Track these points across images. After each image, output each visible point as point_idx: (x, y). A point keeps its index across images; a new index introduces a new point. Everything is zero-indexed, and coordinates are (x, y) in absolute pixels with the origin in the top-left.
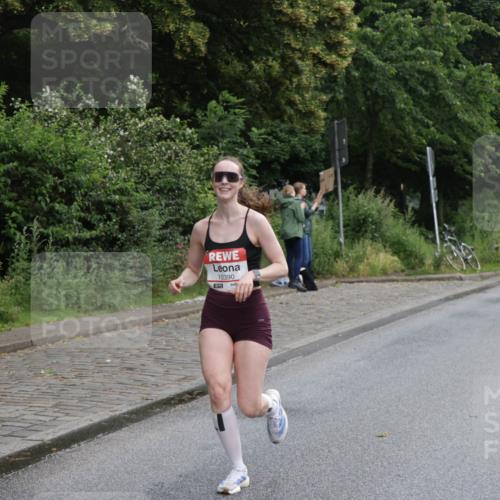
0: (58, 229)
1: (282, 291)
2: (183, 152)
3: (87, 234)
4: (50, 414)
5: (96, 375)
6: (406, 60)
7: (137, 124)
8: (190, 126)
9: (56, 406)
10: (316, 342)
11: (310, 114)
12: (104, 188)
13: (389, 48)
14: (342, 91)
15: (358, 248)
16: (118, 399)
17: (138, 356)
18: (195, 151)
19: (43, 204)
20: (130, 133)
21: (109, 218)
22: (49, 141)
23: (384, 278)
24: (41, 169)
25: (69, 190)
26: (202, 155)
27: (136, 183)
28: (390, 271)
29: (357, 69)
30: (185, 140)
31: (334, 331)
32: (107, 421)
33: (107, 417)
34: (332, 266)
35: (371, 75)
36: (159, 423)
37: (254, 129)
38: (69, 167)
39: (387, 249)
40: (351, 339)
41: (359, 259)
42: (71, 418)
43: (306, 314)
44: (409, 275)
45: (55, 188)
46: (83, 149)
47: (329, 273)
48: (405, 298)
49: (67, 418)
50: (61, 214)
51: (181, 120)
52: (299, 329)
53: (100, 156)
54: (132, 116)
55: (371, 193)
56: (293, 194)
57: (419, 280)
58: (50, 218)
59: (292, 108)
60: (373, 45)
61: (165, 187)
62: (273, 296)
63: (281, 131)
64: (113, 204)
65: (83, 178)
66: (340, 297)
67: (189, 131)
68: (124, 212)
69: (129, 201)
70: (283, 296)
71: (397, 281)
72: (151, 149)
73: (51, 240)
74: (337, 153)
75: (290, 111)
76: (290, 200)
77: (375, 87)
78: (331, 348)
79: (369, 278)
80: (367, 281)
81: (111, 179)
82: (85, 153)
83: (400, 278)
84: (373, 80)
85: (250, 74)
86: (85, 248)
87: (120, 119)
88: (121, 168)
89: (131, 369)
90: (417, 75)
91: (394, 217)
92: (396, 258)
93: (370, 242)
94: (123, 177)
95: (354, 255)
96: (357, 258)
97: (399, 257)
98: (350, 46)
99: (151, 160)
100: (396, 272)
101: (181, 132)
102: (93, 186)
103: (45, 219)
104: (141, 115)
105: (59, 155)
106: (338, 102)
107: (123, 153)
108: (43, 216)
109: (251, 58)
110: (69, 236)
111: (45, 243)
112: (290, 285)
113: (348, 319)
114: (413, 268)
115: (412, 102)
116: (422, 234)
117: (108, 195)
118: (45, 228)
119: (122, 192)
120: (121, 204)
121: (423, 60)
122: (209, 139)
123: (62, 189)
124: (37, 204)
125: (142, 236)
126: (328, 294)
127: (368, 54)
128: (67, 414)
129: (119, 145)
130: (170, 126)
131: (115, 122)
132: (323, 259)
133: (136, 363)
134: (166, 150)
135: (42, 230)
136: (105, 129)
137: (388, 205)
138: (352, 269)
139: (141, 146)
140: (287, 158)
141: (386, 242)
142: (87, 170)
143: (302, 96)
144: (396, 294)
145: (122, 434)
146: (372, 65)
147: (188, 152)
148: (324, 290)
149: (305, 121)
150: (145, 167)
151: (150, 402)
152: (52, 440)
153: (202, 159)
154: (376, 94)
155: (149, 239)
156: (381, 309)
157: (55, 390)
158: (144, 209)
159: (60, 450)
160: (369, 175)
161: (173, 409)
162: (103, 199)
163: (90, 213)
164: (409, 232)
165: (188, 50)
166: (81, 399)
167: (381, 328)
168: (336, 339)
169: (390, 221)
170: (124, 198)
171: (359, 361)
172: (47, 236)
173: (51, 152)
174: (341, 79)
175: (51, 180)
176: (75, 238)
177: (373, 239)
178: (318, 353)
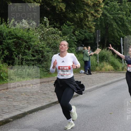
0: (26, 57)
1: (82, 74)
2: (58, 37)
3: (33, 58)
4: (26, 105)
5: (37, 95)
6: (116, 14)
7: (46, 30)
8: (60, 30)
9: (27, 103)
10: (92, 88)
11: (91, 28)
12: (38, 46)
13: (112, 11)
14: (99, 22)
15: (102, 64)
16: (43, 101)
17: (47, 91)
18: (61, 37)
19: (22, 50)
20: (45, 32)
21: (39, 54)
22: (24, 34)
23: (109, 72)
24: (22, 41)
25: (29, 47)
26: (63, 38)
27: (46, 45)
28: (110, 70)
29: (103, 16)
30: (59, 34)
31: (96, 86)
32: (41, 107)
33: (40, 106)
34: (95, 68)
35: (107, 18)
36: (54, 108)
37: (76, 32)
38: (29, 41)
39: (110, 64)
40: (101, 88)
41: (102, 67)
42: (32, 106)
43: (89, 81)
44: (115, 71)
45: (25, 46)
46: (33, 36)
47: (95, 70)
48: (115, 78)
49: (30, 106)
50: (27, 53)
51: (58, 29)
52: (88, 85)
53: (37, 38)
54: (45, 27)
55: (106, 49)
56: (86, 49)
57: (118, 73)
58: (24, 54)
59: (86, 26)
60: (107, 10)
61: (53, 46)
62: (80, 76)
63: (82, 32)
64: (40, 51)
65: (33, 44)
66: (98, 77)
67: (60, 32)
68: (43, 53)
69: (44, 50)
70: (83, 76)
71: (112, 73)
72: (50, 36)
73: (24, 60)
74: (97, 39)
75: (85, 27)
76: (85, 51)
77: (108, 21)
78: (96, 90)
79: (105, 72)
80: (105, 73)
81: (40, 44)
82: (33, 37)
83: (113, 72)
84: (107, 20)
85: (75, 17)
86: (33, 62)
87: (42, 28)
88: (42, 41)
89: (45, 94)
90: (118, 19)
91: (112, 56)
92: (112, 67)
93: (105, 62)
94: (43, 44)
95: (101, 66)
96: (102, 66)
97: (113, 67)
98: (101, 11)
99: (50, 39)
100: (112, 70)
101: (58, 32)
102: (35, 46)
103: (23, 54)
104: (47, 27)
105: (27, 37)
106: (98, 25)
107: (43, 37)
108: (23, 53)
109: (76, 13)
110: (29, 58)
111: (23, 60)
112: (85, 73)
113: (100, 83)
114: (116, 69)
115: (117, 26)
116: (119, 61)
117: (39, 48)
118: (23, 56)
119: (42, 47)
120: (42, 51)
121: (120, 14)
122: (64, 34)
123: (27, 46)
124: (21, 50)
125: (47, 59)
126: (94, 76)
127: (106, 13)
128: (30, 105)
129: (41, 35)
130: (55, 30)
131: (41, 29)
132: (93, 66)
133: (47, 92)
134: (54, 37)
135: (22, 57)
136: (38, 31)
137: (110, 53)
138: (101, 69)
139: (47, 35)
140: (83, 39)
141: (110, 62)
142: (34, 42)
143: (89, 23)
144: (112, 76)
145: (45, 110)
146: (107, 15)
147: (59, 37)
148: (93, 74)
149: (89, 29)
150: (48, 41)
151: (51, 102)
152: (27, 111)
153: (63, 39)
154: (108, 23)
155: (49, 60)
156: (108, 80)
157: (27, 99)
158: (48, 52)
159: (29, 114)
160: (105, 45)
161: (57, 105)
162: (38, 49)
163: (34, 53)
164: (115, 60)
165: (60, 10)
166: (34, 101)
167: (109, 85)
168: (97, 88)
169: (111, 57)
170: (43, 49)
171: (103, 94)
172: (23, 59)
173: (25, 37)
174: (99, 19)
175: (25, 44)
176: (30, 59)
177: (106, 62)
178: (93, 91)
